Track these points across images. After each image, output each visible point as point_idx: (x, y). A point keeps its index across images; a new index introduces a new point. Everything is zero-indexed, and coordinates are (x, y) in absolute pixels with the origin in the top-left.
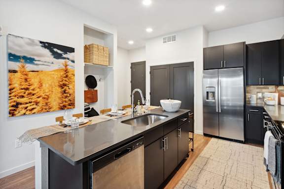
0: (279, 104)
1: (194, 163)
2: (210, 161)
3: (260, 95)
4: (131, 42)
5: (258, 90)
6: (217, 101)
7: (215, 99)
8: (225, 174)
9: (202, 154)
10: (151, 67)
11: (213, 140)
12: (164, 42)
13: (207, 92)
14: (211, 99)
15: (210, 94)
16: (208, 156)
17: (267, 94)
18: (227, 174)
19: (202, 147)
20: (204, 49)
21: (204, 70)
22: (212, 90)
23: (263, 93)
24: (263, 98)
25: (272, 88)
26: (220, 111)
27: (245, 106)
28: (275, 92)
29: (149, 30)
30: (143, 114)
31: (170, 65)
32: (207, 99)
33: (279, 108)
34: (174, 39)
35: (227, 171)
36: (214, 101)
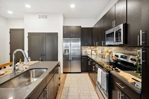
0: (91, 54)
1: (62, 94)
2: (70, 89)
3: (85, 50)
4: (10, 12)
5: (85, 48)
6: (70, 55)
7: (69, 53)
8: (79, 94)
9: (65, 86)
10: (29, 33)
11: (68, 75)
12: (39, 18)
13: (65, 50)
14: (67, 54)
15: (66, 51)
16: (68, 86)
17: (87, 50)
18: (80, 94)
19: (64, 81)
20: (63, 26)
21: (63, 38)
22: (67, 48)
23: (86, 50)
24: (86, 51)
25: (89, 47)
26: (71, 59)
27: (81, 55)
28: (90, 49)
29: (28, 6)
30: (25, 70)
31: (43, 33)
32: (65, 53)
33: (91, 55)
34: (46, 17)
35: (79, 92)
36: (68, 54)
